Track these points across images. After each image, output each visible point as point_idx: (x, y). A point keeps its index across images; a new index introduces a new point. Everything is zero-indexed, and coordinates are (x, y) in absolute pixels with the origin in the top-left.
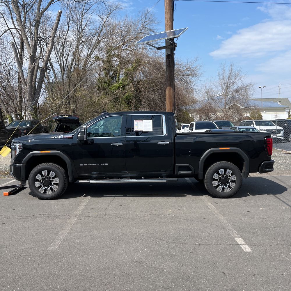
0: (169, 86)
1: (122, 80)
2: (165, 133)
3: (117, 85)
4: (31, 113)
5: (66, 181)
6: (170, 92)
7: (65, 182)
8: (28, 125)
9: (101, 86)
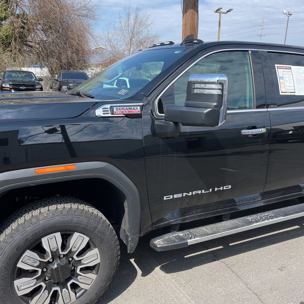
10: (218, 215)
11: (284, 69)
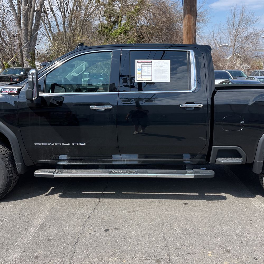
0: (189, 14)
1: (124, 24)
2: (194, 86)
3: (119, 31)
4: (28, 61)
5: (11, 172)
6: (189, 23)
7: (9, 173)
8: (22, 73)
9: (102, 31)
10: (86, 164)
11: (144, 62)
